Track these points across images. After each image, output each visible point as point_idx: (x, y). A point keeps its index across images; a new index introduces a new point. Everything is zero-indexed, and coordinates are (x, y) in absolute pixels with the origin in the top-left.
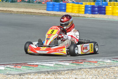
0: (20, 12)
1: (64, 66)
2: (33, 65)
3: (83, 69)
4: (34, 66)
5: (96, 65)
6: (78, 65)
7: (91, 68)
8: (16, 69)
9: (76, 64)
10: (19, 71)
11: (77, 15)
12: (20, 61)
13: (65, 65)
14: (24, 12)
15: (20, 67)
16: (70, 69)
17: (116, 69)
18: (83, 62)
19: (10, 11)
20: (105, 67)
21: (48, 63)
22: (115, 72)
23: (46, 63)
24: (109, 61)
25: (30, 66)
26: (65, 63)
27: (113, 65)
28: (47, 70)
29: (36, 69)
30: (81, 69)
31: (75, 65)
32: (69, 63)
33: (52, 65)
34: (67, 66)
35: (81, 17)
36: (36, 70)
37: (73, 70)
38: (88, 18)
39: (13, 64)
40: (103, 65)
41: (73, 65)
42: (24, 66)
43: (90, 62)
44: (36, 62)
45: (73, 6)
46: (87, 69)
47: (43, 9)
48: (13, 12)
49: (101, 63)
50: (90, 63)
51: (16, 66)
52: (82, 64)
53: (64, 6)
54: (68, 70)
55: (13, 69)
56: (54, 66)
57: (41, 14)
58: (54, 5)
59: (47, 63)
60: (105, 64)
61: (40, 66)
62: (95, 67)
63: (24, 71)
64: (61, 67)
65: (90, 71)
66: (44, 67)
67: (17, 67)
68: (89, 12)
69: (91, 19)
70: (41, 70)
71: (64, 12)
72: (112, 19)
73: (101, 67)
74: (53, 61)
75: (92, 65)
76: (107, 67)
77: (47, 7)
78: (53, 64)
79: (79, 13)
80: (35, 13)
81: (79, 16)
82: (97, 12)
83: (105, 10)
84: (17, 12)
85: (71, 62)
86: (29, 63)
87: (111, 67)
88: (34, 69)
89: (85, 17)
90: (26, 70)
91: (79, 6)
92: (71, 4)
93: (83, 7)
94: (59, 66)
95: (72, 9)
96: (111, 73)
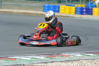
0: (20, 13)
1: (39, 60)
2: (12, 59)
3: (55, 62)
5: (67, 58)
6: (52, 58)
9: (50, 58)
11: (68, 15)
14: (22, 13)
16: (43, 62)
17: (84, 62)
19: (11, 12)
20: (74, 60)
21: (25, 57)
22: (83, 65)
23: (24, 57)
24: (80, 55)
25: (8, 60)
26: (41, 57)
27: (82, 59)
29: (13, 62)
31: (49, 59)
32: (43, 57)
34: (41, 60)
35: (70, 17)
36: (14, 63)
38: (76, 18)
40: (73, 59)
41: (47, 59)
42: (3, 60)
43: (62, 56)
44: (15, 56)
45: (65, 8)
46: (59, 62)
47: (40, 11)
49: (72, 57)
50: (62, 57)
52: (55, 58)
53: (57, 8)
56: (30, 59)
57: (37, 15)
58: (49, 7)
60: (75, 58)
61: (18, 60)
62: (66, 60)
63: (2, 64)
64: (36, 60)
66: (21, 60)
68: (78, 12)
69: (78, 19)
70: (18, 63)
71: (58, 13)
72: (96, 19)
73: (71, 61)
74: (31, 55)
75: (64, 59)
76: (76, 60)
77: (44, 9)
78: (30, 58)
79: (70, 14)
80: (32, 14)
81: (68, 17)
82: (85, 13)
83: (92, 11)
84: (17, 13)
85: (46, 56)
86: (10, 57)
87: (80, 60)
88: (12, 62)
89: (73, 17)
90: (4, 63)
91: (70, 8)
92: (63, 6)
93: (73, 9)
94: (35, 60)
95: (64, 10)
96: (79, 65)
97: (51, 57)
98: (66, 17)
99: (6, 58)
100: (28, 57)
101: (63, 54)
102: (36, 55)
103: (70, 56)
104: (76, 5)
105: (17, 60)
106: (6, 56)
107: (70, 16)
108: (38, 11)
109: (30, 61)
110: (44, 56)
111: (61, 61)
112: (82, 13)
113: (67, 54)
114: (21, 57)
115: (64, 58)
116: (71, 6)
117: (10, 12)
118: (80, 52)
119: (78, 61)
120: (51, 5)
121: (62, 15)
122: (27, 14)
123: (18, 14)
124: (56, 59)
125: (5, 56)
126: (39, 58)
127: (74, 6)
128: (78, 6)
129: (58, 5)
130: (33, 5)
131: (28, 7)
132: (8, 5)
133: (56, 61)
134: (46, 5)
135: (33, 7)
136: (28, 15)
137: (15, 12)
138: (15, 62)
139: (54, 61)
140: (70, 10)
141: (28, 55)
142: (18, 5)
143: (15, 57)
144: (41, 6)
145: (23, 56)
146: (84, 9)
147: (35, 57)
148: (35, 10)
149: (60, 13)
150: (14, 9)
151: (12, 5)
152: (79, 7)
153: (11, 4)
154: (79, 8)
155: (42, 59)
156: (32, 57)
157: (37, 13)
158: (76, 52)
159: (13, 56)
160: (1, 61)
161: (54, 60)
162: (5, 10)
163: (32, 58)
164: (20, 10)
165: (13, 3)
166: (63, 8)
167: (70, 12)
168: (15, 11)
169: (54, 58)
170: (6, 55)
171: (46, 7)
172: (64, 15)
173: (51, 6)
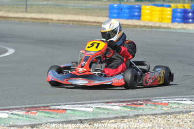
0: (63, 21)
1: (111, 112)
2: (58, 109)
3: (142, 116)
4: (59, 111)
5: (165, 109)
6: (135, 108)
7: (157, 114)
8: (26, 117)
9: (131, 108)
10: (32, 119)
11: (158, 25)
12: (39, 104)
13: (112, 110)
14: (69, 21)
15: (35, 114)
16: (119, 115)
18: (144, 105)
19: (47, 19)
20: (179, 113)
23: (81, 107)
24: (189, 102)
25: (51, 112)
26: (113, 106)
28: (80, 118)
29: (61, 117)
30: (138, 116)
31: (129, 109)
32: (119, 106)
33: (91, 110)
34: (114, 112)
35: (163, 28)
36: (61, 119)
37: (124, 117)
38: (174, 31)
39: (26, 108)
40: (177, 110)
41: (126, 109)
42: (42, 112)
43: (155, 104)
44: (64, 105)
45: (152, 11)
46: (149, 116)
47: (103, 16)
48: (51, 21)
49: (174, 106)
50: (156, 106)
51: (29, 111)
52: (142, 107)
53: (136, 10)
54: (116, 118)
55: (22, 116)
56: (93, 111)
57: (97, 24)
58: (121, 9)
59: (83, 106)
60: (181, 107)
61: (70, 112)
62: (163, 112)
63: (40, 120)
64: (104, 113)
65: (154, 119)
66: (77, 113)
67: (29, 113)
68: (177, 19)
69: (179, 31)
70: (69, 118)
71: (138, 21)
73: (173, 113)
74: (94, 103)
75: (158, 110)
76: (183, 113)
77: (111, 13)
78: (92, 107)
79: (161, 22)
80: (89, 22)
81: (160, 27)
82: (190, 20)
84: (59, 20)
85: (124, 104)
86: (53, 106)
87: (190, 112)
88: (58, 116)
89: (170, 28)
90: (44, 118)
91: (162, 11)
92: (148, 7)
93: (168, 12)
94: (102, 111)
95: (151, 15)
96: (188, 122)
97: (133, 106)
98: (156, 27)
99: (47, 108)
100: (89, 107)
101: (156, 101)
102: (104, 102)
103: (170, 105)
104: (173, 5)
105: (67, 111)
106: (45, 105)
107: (163, 25)
108: (98, 16)
109: (93, 113)
110: (120, 104)
111: (153, 115)
112: (185, 19)
113: (164, 101)
114: (75, 106)
115: (159, 108)
116: (163, 6)
117: (44, 19)
118: (189, 96)
119: (186, 113)
120: (123, 5)
121: (147, 25)
122: (78, 23)
123: (61, 22)
124: (143, 109)
125: (43, 105)
126: (111, 107)
127: (169, 6)
128: (177, 6)
129: (138, 5)
130: (87, 5)
131: (79, 9)
132: (40, 5)
133: (144, 113)
134: (115, 5)
135: (88, 9)
136: (81, 25)
137: (55, 19)
138: (64, 117)
139: (140, 114)
140: (162, 15)
141: (89, 102)
142: (59, 6)
143: (64, 107)
144: (105, 6)
145: (79, 104)
146: (189, 13)
147: (102, 105)
148: (93, 16)
149: (143, 21)
150: (52, 13)
151: (47, 5)
152: (178, 8)
153: (46, 3)
154: (179, 10)
155: (117, 110)
156: (96, 106)
157: (97, 21)
158: (181, 97)
159: (59, 104)
160: (37, 115)
161: (141, 112)
162: (34, 15)
163: (97, 108)
164: (64, 14)
165: (49, 3)
166: (148, 11)
167: (162, 19)
168: (55, 17)
169: (140, 109)
170: (45, 103)
171: (115, 8)
172: (151, 24)
173: (125, 6)
